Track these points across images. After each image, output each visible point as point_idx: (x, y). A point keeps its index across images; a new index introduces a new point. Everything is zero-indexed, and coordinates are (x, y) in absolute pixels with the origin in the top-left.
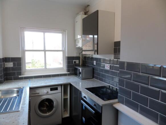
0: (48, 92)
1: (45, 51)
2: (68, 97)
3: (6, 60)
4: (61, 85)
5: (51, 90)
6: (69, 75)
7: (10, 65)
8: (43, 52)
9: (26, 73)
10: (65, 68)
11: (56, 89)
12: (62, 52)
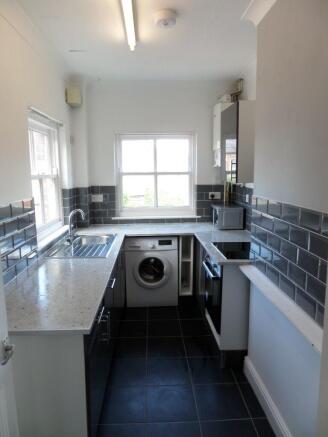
0: (154, 247)
1: (156, 174)
2: (191, 260)
3: (93, 190)
4: (178, 237)
5: (161, 243)
6: (199, 220)
7: (99, 198)
8: (152, 177)
9: (122, 214)
10: (193, 208)
11: (169, 243)
12: (187, 177)
